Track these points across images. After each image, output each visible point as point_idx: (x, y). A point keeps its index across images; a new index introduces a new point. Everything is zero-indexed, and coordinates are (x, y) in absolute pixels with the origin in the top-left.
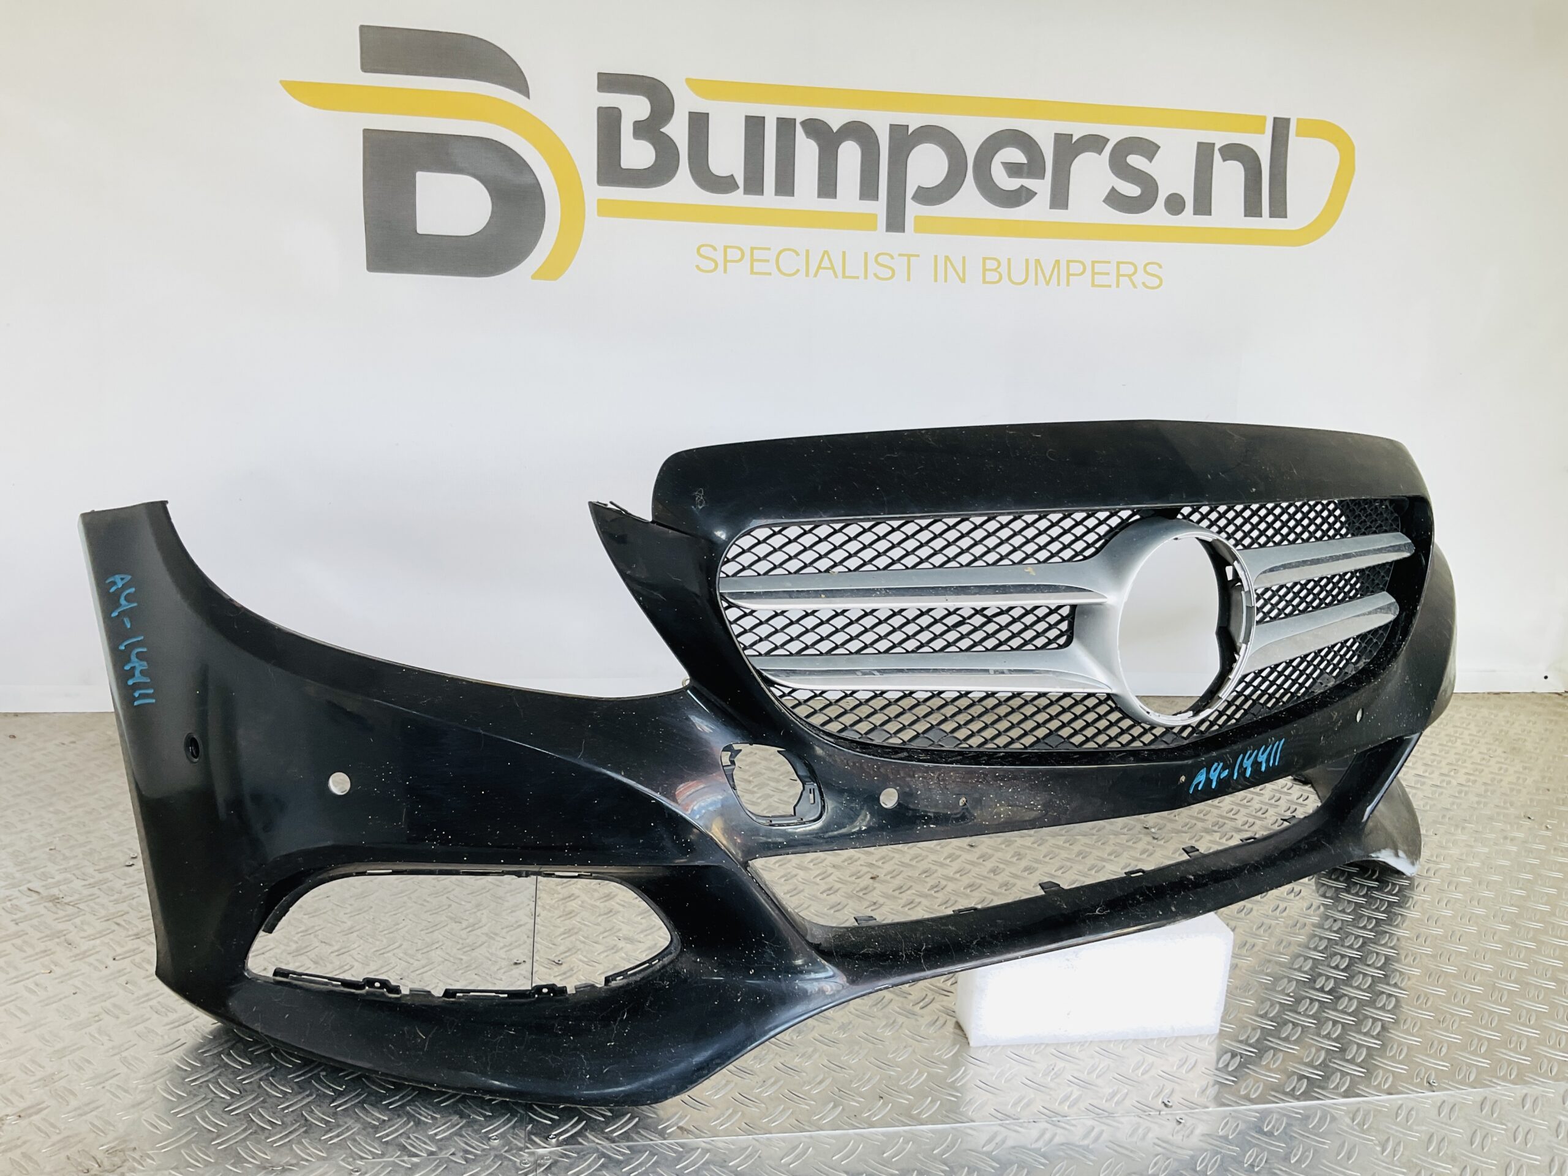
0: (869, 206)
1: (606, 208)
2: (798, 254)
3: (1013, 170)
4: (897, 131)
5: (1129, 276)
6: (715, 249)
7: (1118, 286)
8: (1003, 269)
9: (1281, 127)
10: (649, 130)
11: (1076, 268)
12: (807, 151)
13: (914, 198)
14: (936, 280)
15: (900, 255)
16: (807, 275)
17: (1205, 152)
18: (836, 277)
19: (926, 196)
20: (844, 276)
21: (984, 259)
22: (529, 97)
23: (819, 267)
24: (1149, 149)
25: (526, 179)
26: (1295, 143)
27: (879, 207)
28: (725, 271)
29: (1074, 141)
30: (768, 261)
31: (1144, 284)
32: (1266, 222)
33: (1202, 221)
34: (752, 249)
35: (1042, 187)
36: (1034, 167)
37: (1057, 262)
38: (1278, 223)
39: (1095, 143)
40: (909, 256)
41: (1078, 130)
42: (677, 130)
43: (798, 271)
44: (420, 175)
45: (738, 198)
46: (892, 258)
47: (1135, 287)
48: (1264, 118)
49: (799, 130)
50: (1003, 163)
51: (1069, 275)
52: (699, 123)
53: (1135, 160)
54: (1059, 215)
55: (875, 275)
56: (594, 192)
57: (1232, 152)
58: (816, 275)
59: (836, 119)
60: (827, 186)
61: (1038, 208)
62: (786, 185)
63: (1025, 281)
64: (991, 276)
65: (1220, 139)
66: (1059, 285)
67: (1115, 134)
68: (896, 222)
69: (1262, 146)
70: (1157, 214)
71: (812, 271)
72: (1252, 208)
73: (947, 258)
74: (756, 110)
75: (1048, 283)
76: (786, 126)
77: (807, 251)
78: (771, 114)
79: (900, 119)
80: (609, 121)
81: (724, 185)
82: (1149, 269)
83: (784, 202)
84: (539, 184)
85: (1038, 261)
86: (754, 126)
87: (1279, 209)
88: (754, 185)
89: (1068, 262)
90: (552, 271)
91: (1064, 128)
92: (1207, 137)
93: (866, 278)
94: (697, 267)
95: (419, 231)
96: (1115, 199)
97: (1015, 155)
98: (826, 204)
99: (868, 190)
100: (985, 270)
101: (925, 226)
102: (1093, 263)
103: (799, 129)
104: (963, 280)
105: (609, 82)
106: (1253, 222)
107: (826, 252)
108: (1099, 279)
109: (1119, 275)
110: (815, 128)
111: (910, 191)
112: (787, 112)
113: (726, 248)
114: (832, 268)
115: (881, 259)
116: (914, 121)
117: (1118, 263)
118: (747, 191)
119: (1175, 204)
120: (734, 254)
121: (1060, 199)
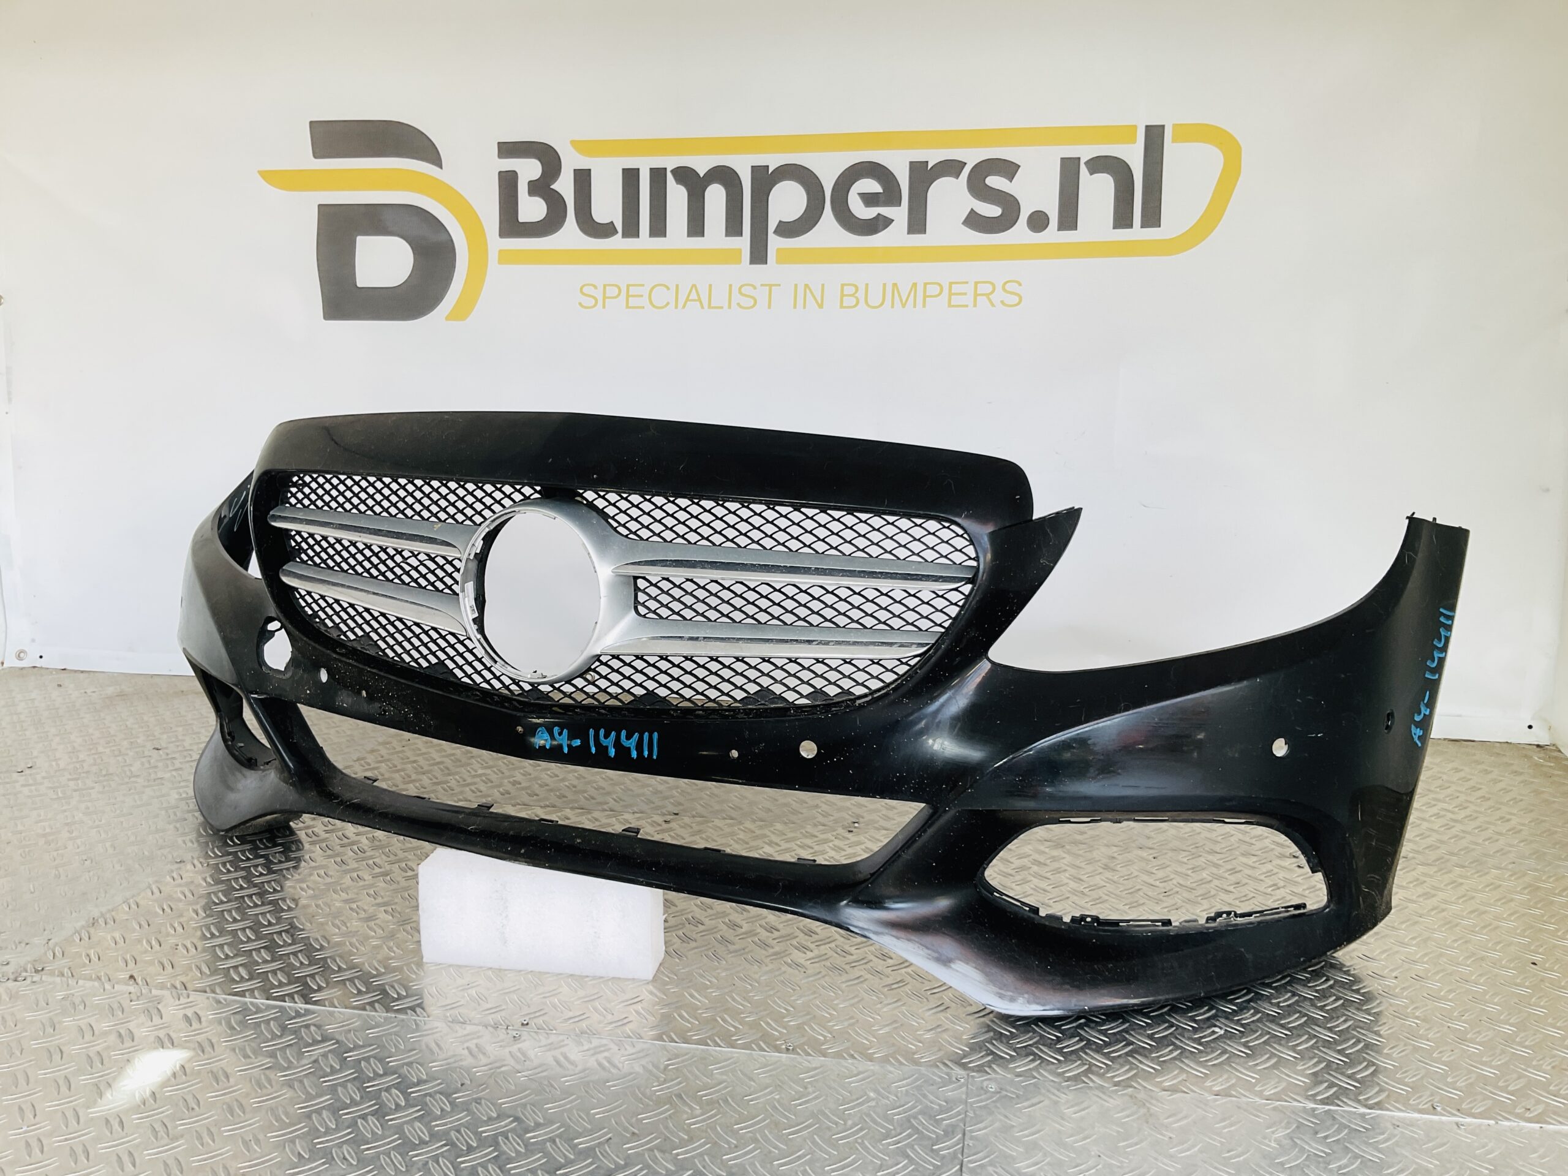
0: (735, 242)
1: (506, 257)
2: (668, 289)
3: (869, 199)
4: (759, 172)
5: (987, 295)
6: (595, 287)
7: (975, 306)
8: (861, 294)
9: (1154, 137)
10: (541, 188)
11: (933, 290)
12: (677, 196)
13: (775, 232)
14: (795, 307)
15: (762, 285)
16: (676, 307)
17: (1070, 169)
18: (702, 307)
19: (788, 230)
20: (710, 307)
21: (843, 285)
22: (441, 168)
23: (687, 300)
24: (1009, 169)
25: (442, 237)
26: (1171, 151)
27: (743, 243)
28: (604, 307)
29: (929, 168)
30: (642, 296)
31: (1002, 302)
32: (1137, 232)
33: (1068, 236)
34: (628, 286)
35: (899, 214)
36: (891, 195)
37: (915, 285)
38: (1151, 233)
39: (952, 168)
40: (771, 286)
41: (933, 157)
42: (565, 186)
43: (668, 303)
44: (360, 239)
45: (617, 242)
46: (755, 288)
47: (993, 305)
48: (1135, 127)
49: (670, 178)
50: (859, 194)
51: (925, 297)
52: (583, 178)
53: (995, 182)
54: (917, 240)
55: (738, 304)
56: (496, 243)
57: (1099, 164)
58: (684, 307)
59: (702, 165)
60: (696, 227)
61: (896, 234)
62: (659, 228)
63: (882, 304)
64: (848, 301)
65: (1086, 152)
66: (915, 307)
67: (972, 157)
68: (759, 254)
69: (1134, 157)
70: (1020, 232)
71: (680, 305)
72: (1123, 219)
73: (807, 286)
74: (631, 163)
75: (904, 306)
76: (658, 175)
77: (677, 286)
78: (644, 165)
79: (760, 160)
80: (508, 182)
81: (605, 231)
82: (1008, 287)
83: (658, 243)
84: (452, 241)
85: (895, 285)
86: (630, 177)
87: (1152, 218)
88: (631, 229)
89: (926, 284)
90: (460, 313)
91: (919, 156)
92: (1071, 152)
93: (730, 307)
94: (580, 304)
95: (359, 285)
96: (974, 221)
97: (871, 186)
98: (696, 242)
99: (733, 227)
100: (843, 295)
101: (785, 257)
102: (951, 284)
103: (670, 176)
104: (821, 306)
105: (508, 149)
106: (1123, 234)
107: (694, 286)
108: (955, 300)
109: (976, 295)
110: (684, 175)
111: (772, 225)
112: (658, 162)
113: (605, 286)
114: (699, 300)
115: (744, 290)
116: (774, 162)
117: (976, 283)
118: (625, 235)
119: (1038, 222)
120: (612, 291)
121: (917, 223)
